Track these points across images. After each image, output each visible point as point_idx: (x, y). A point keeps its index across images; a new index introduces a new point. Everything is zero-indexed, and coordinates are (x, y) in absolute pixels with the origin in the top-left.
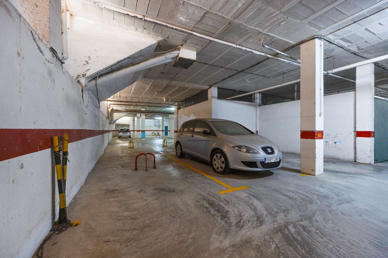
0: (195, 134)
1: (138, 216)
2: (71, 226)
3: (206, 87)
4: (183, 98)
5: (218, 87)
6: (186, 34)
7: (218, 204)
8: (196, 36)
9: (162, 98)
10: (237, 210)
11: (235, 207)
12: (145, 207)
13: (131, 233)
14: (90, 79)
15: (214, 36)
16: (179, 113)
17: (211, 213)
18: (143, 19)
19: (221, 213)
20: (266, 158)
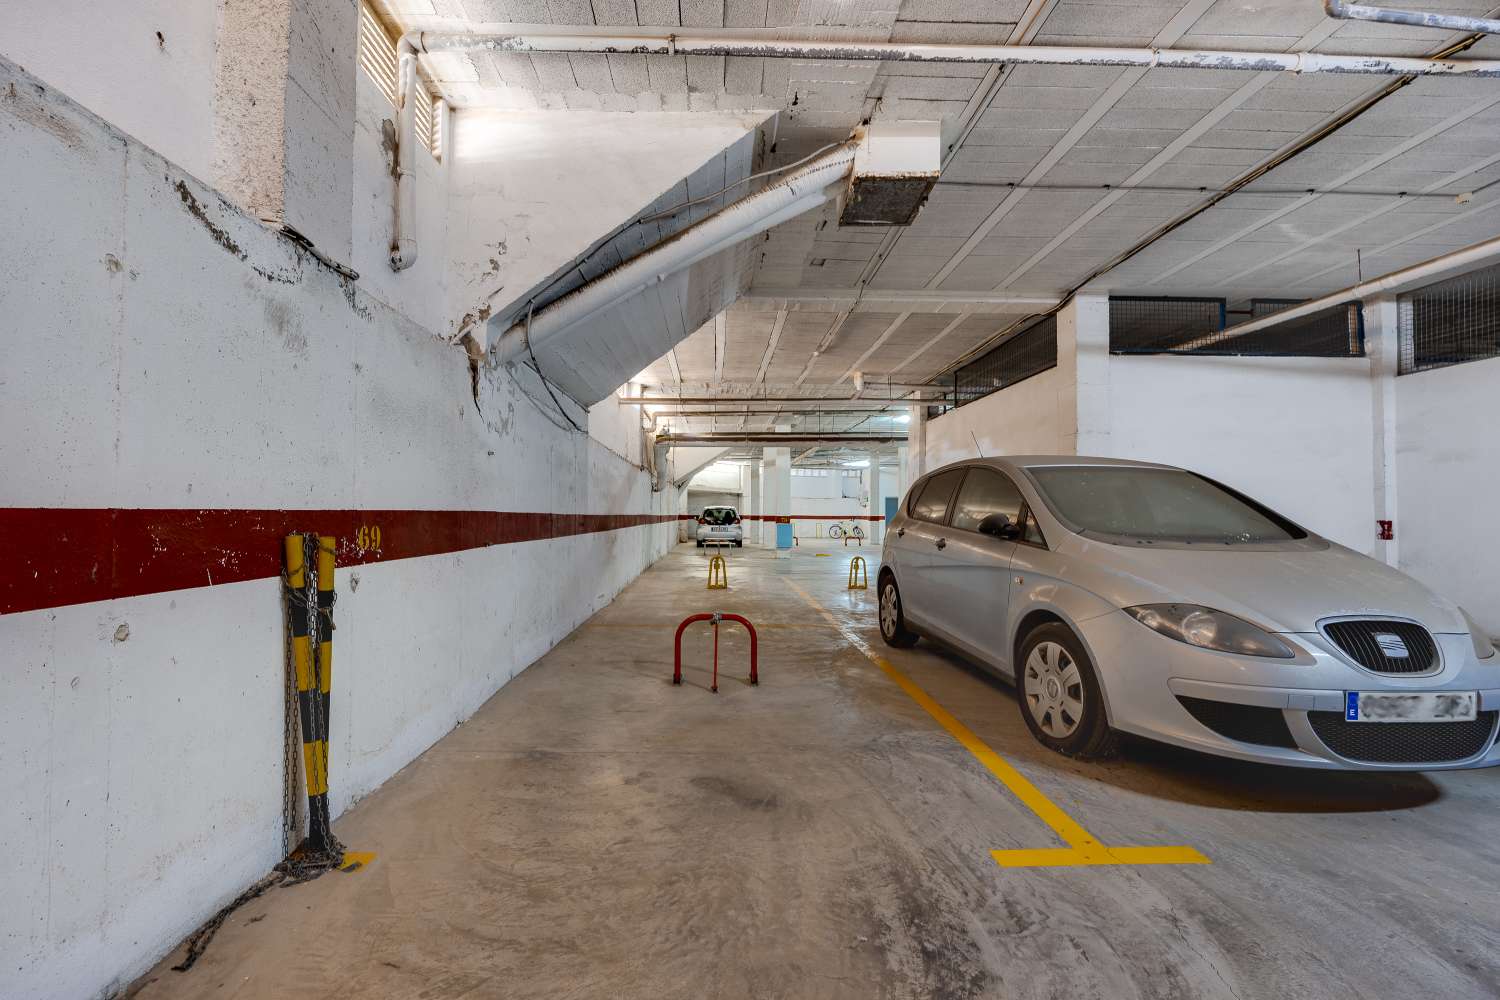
0: (951, 535)
1: (559, 890)
2: (334, 866)
3: (1040, 302)
4: (942, 366)
5: (1110, 291)
6: (870, 65)
7: (954, 922)
8: (914, 59)
9: (848, 374)
10: (1052, 983)
11: (1043, 965)
12: (611, 853)
13: (489, 957)
14: (508, 325)
15: (1015, 37)
16: (930, 437)
17: (885, 963)
18: (671, 51)
19: (941, 980)
20: (1362, 695)
